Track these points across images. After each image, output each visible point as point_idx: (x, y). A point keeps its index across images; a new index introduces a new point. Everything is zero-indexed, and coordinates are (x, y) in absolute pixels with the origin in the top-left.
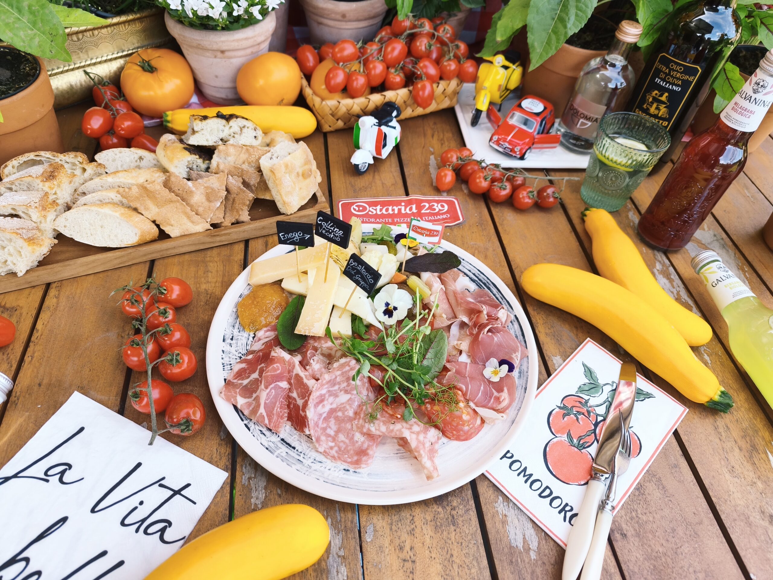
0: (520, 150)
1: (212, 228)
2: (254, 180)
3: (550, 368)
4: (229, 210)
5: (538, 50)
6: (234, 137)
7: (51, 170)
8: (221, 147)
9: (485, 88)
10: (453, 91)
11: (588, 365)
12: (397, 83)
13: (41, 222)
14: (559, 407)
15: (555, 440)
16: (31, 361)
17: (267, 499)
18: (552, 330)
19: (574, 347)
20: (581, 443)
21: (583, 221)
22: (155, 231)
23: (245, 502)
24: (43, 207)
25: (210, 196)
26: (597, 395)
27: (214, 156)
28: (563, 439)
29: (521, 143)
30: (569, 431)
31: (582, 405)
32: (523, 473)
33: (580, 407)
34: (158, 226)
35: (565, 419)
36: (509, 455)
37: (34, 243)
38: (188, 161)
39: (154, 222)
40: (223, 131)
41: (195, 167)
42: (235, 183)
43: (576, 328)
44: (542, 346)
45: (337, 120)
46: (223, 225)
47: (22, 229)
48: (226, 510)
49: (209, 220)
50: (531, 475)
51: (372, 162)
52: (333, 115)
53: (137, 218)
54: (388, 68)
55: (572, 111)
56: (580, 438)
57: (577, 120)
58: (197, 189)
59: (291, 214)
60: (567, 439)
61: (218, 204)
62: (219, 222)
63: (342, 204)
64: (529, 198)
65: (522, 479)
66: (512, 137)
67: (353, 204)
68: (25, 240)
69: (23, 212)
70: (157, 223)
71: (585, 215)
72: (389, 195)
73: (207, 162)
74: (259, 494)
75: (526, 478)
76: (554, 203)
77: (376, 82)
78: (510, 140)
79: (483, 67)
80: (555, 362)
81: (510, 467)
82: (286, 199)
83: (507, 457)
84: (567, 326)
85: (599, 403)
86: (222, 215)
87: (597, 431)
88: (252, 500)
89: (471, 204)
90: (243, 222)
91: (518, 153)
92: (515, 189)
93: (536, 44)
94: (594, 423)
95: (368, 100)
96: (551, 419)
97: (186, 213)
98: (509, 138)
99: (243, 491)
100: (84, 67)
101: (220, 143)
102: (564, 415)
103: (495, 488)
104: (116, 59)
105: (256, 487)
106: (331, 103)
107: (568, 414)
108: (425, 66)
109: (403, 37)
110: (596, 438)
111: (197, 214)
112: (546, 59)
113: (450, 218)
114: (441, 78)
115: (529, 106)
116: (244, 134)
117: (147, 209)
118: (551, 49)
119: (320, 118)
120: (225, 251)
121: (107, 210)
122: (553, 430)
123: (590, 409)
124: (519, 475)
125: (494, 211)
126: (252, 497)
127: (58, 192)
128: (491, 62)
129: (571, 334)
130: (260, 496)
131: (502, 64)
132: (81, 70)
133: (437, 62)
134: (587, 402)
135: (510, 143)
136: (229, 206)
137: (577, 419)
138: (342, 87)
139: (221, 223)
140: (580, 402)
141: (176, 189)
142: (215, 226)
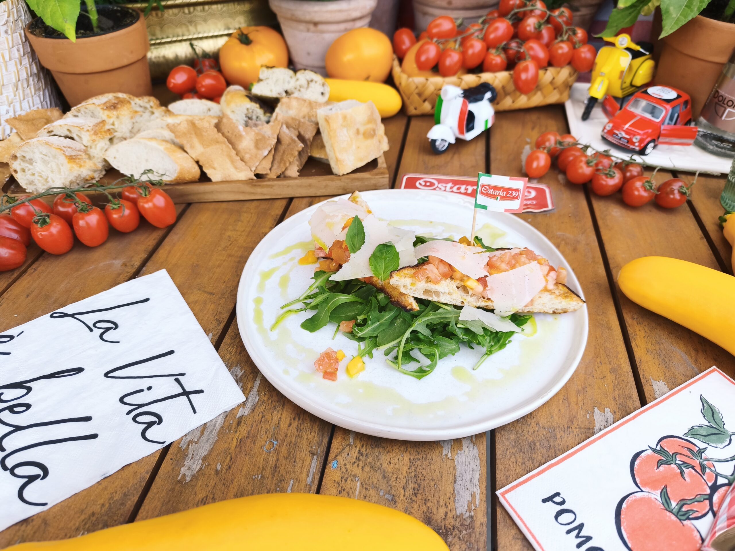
0: (641, 141)
1: (255, 178)
2: (309, 135)
3: (647, 395)
4: (278, 162)
5: (674, 15)
6: (299, 90)
7: (116, 102)
8: (285, 100)
9: (602, 74)
10: (564, 82)
11: (710, 402)
12: (496, 64)
13: (91, 147)
14: (654, 450)
15: (639, 495)
16: (32, 273)
17: (201, 472)
18: (657, 347)
19: (689, 374)
20: (684, 509)
21: (721, 228)
22: (196, 172)
23: (173, 469)
24: (95, 132)
25: (258, 143)
26: (719, 445)
27: (277, 110)
28: (653, 496)
29: (641, 132)
30: (666, 487)
31: (693, 455)
32: (576, 532)
33: (688, 457)
34: (201, 167)
35: (662, 468)
36: (557, 499)
37: (74, 162)
38: (248, 109)
39: (197, 162)
40: (289, 82)
41: (254, 117)
42: (289, 134)
43: (696, 350)
44: (638, 364)
45: (424, 101)
46: (268, 177)
47: (69, 148)
48: (147, 473)
49: (253, 169)
50: (589, 539)
51: (453, 141)
52: (420, 95)
53: (180, 154)
54: (488, 49)
55: (716, 100)
56: (683, 502)
57: (723, 109)
58: (247, 133)
59: (343, 175)
60: (659, 499)
61: (266, 153)
62: (264, 172)
63: (407, 179)
64: (645, 190)
65: (572, 540)
66: (630, 126)
67: (420, 179)
68: (66, 156)
69: (77, 135)
70: (201, 163)
71: (725, 221)
72: (464, 175)
73: (268, 115)
74: (194, 464)
75: (580, 540)
76: (680, 201)
77: (474, 63)
78: (627, 129)
79: (604, 51)
80: (655, 387)
81: (556, 517)
82: (340, 156)
83: (554, 502)
84: (682, 345)
85: (722, 457)
86: (269, 165)
87: (716, 498)
88: (182, 469)
89: (566, 195)
90: (290, 177)
91: (637, 144)
92: (625, 180)
93: (672, 9)
94: (710, 484)
95: (460, 80)
96: (637, 463)
97: (229, 156)
98: (627, 126)
99: (177, 454)
100: (190, 40)
101: (284, 94)
102: (660, 463)
103: (525, 543)
104: (221, 36)
105: (193, 455)
106: (419, 80)
107: (668, 463)
108: (532, 48)
109: (509, 16)
110: (711, 508)
111: (242, 160)
112: (684, 23)
113: (535, 205)
114: (550, 64)
115: (658, 93)
116: (310, 89)
117: (192, 147)
118: (692, 11)
119: (405, 98)
120: (264, 206)
121: (154, 144)
122: (638, 480)
123: (705, 463)
124: (569, 532)
125: (598, 205)
126: (183, 466)
127: (116, 123)
128: (612, 44)
129: (686, 357)
130: (194, 467)
131: (625, 46)
132: (188, 43)
133: (548, 46)
134: (701, 451)
135: (627, 132)
136: (278, 158)
137: (682, 473)
138: (433, 64)
139: (267, 174)
140: (690, 450)
141: (225, 131)
142: (258, 176)
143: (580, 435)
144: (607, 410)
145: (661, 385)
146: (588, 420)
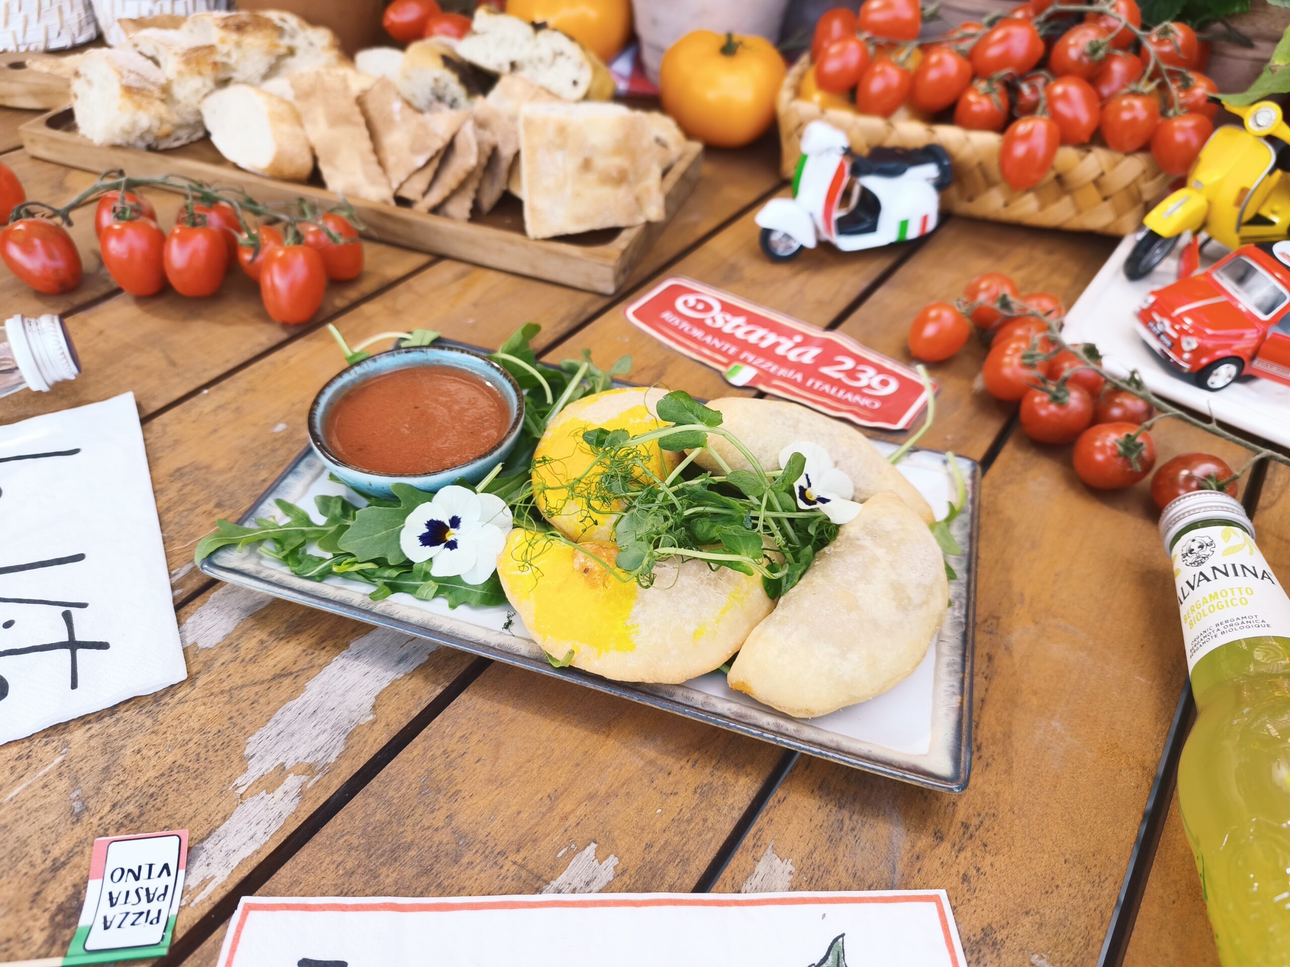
0: (1199, 352)
1: (393, 202)
2: (509, 150)
3: (729, 874)
4: (441, 185)
6: (536, 66)
8: (506, 79)
9: (1200, 184)
13: (177, 84)
22: (306, 167)
25: (416, 142)
29: (1209, 332)
34: (315, 159)
37: (134, 98)
38: (436, 80)
39: (313, 149)
40: (521, 48)
41: (448, 99)
46: (417, 206)
47: (142, 75)
49: (395, 186)
51: (810, 244)
53: (289, 127)
54: (971, 77)
58: (404, 120)
59: (536, 239)
61: (420, 161)
62: (411, 196)
67: (693, 293)
68: (123, 85)
69: (165, 60)
70: (316, 154)
80: (761, 868)
82: (536, 201)
86: (423, 186)
89: (960, 413)
90: (452, 218)
92: (1094, 420)
101: (508, 68)
108: (1062, 95)
109: (1042, 17)
111: (380, 164)
114: (1097, 140)
115: (1286, 252)
116: (555, 69)
117: (313, 121)
121: (260, 100)
125: (1010, 456)
127: (234, 55)
128: (1238, 121)
138: (845, 81)
139: (415, 201)
141: (372, 106)
142: (400, 200)
143: (508, 880)
144: (612, 861)
145: (779, 870)
146: (555, 859)
